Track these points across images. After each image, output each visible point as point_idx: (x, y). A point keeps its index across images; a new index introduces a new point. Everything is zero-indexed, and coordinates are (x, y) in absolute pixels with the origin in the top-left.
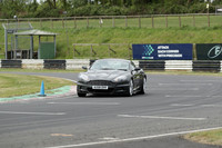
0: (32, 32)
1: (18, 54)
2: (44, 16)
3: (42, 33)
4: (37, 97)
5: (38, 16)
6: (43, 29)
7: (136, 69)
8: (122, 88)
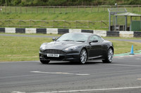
0: (126, 14)
1: (117, 28)
2: (134, 4)
3: (133, 15)
4: (128, 55)
5: (130, 4)
6: (134, 12)
7: (93, 42)
8: (73, 56)
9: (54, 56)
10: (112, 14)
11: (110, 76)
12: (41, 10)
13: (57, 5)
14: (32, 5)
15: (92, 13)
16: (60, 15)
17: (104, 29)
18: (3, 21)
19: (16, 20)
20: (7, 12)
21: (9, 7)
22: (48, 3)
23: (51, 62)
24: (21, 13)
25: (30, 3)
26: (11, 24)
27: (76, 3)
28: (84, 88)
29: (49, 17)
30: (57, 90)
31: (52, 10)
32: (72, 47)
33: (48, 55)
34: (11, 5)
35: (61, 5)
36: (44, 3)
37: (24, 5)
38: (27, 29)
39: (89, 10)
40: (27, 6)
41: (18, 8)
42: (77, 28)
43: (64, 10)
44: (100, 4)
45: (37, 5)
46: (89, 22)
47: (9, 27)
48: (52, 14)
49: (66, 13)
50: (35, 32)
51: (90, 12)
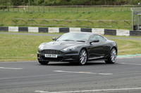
7: (95, 42)
8: (71, 57)
9: (52, 56)
10: (135, 13)
11: (134, 76)
12: (64, 9)
13: (80, 4)
14: (55, 4)
15: (115, 12)
16: (83, 15)
17: (127, 29)
18: (26, 20)
19: (39, 20)
20: (30, 11)
21: (32, 6)
22: (70, 2)
23: (50, 63)
24: (44, 12)
25: (53, 2)
26: (35, 24)
27: (98, 2)
28: (107, 87)
29: (72, 16)
30: (80, 89)
31: (75, 10)
32: (71, 48)
33: (46, 56)
34: (34, 5)
35: (84, 5)
36: (67, 3)
37: (47, 5)
38: (49, 28)
39: (112, 9)
40: (50, 5)
41: (41, 7)
42: (100, 27)
43: (87, 9)
44: (123, 3)
45: (59, 4)
46: (113, 22)
47: (33, 26)
48: (75, 13)
49: (89, 13)
50: (58, 31)
51: (113, 11)
